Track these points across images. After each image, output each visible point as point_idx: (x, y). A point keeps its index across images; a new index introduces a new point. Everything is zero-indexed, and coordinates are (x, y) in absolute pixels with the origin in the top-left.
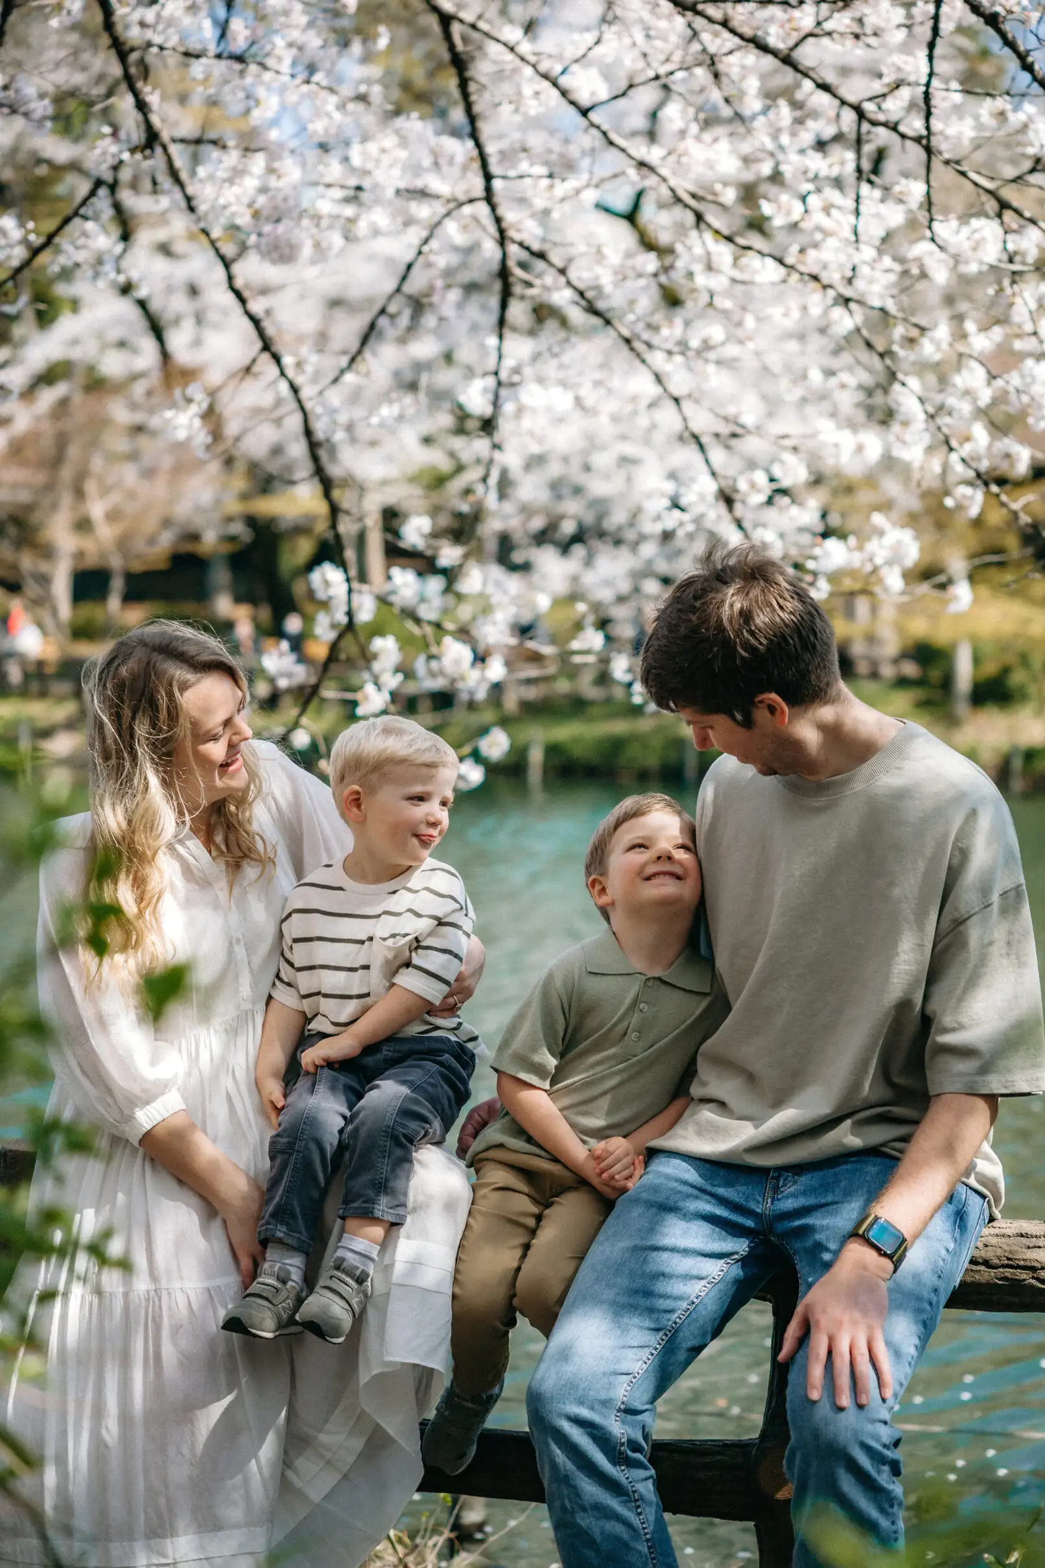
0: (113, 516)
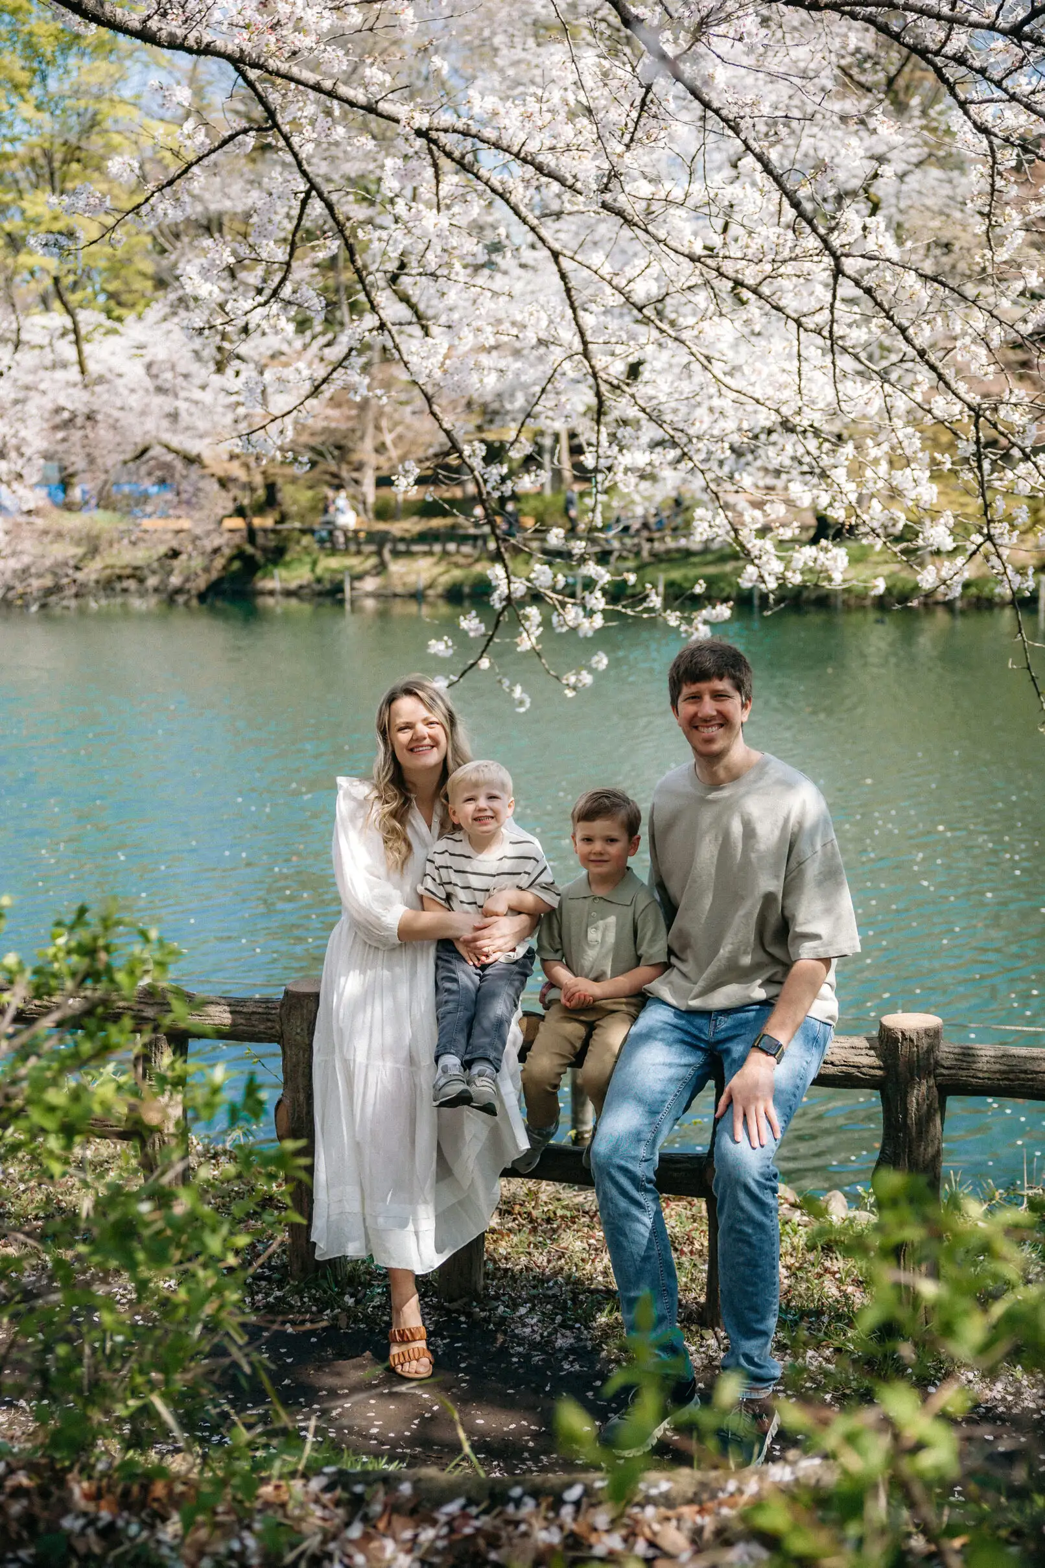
0: (398, 442)
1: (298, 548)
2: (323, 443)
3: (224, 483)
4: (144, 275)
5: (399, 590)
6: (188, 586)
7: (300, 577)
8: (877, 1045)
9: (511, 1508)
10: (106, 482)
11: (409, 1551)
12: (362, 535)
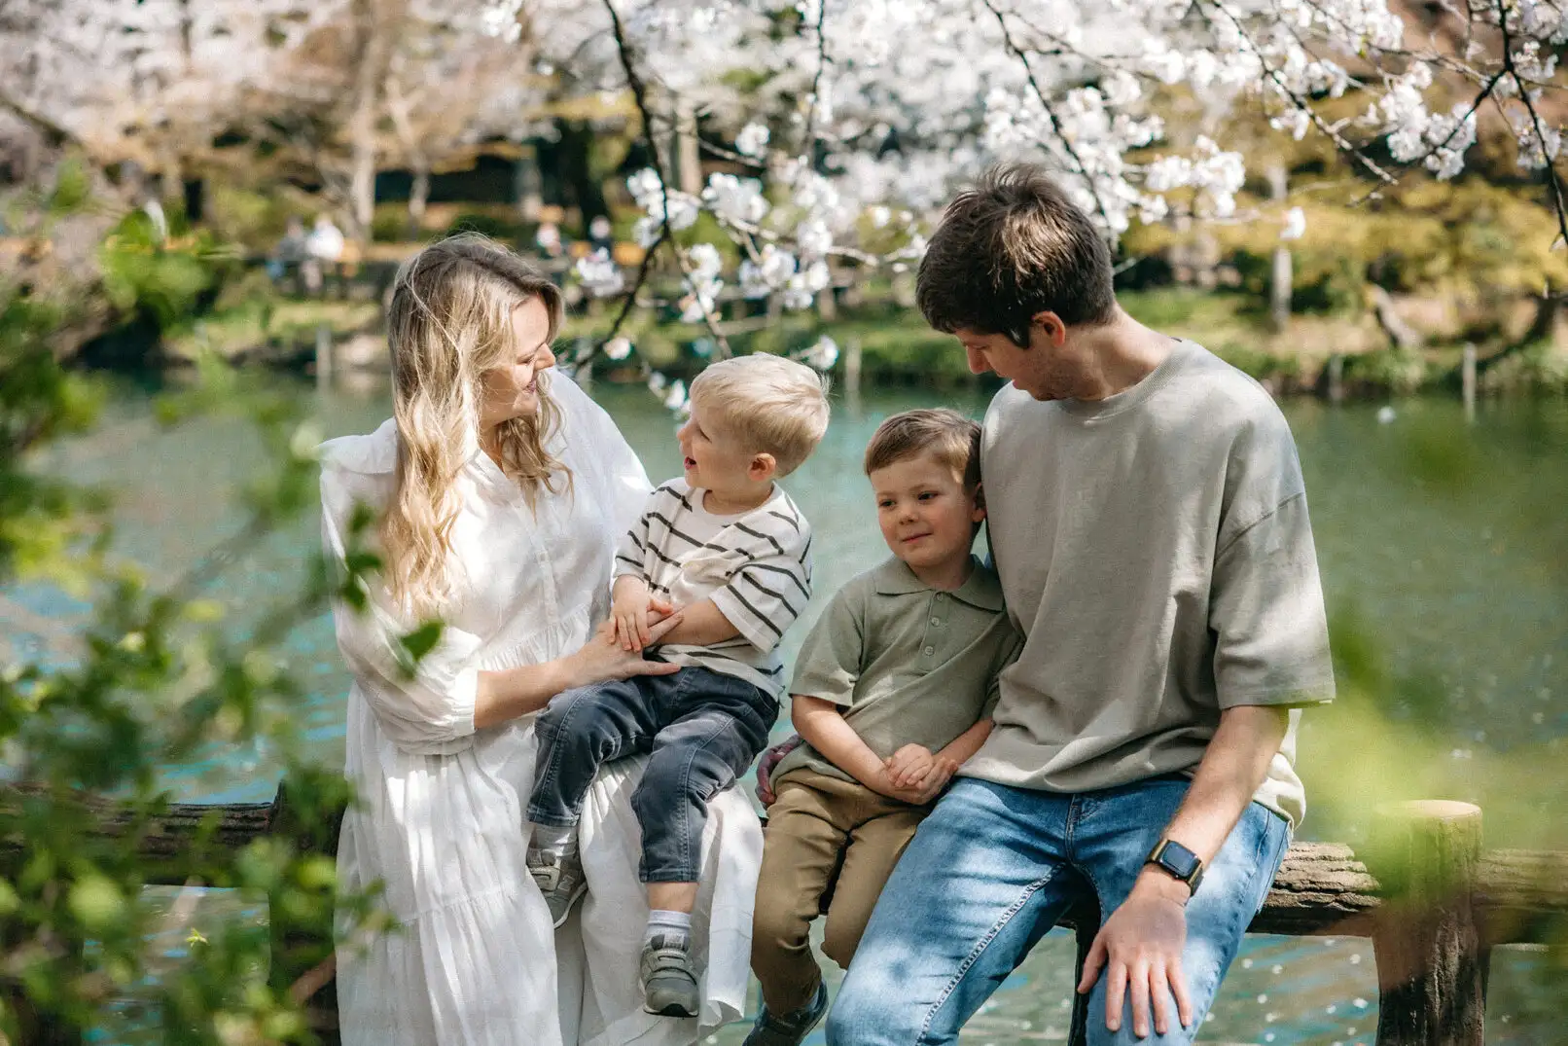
0: (415, 116)
1: (238, 290)
2: (287, 115)
3: (113, 174)
7: (243, 337)
8: (1366, 852)
12: (351, 270)
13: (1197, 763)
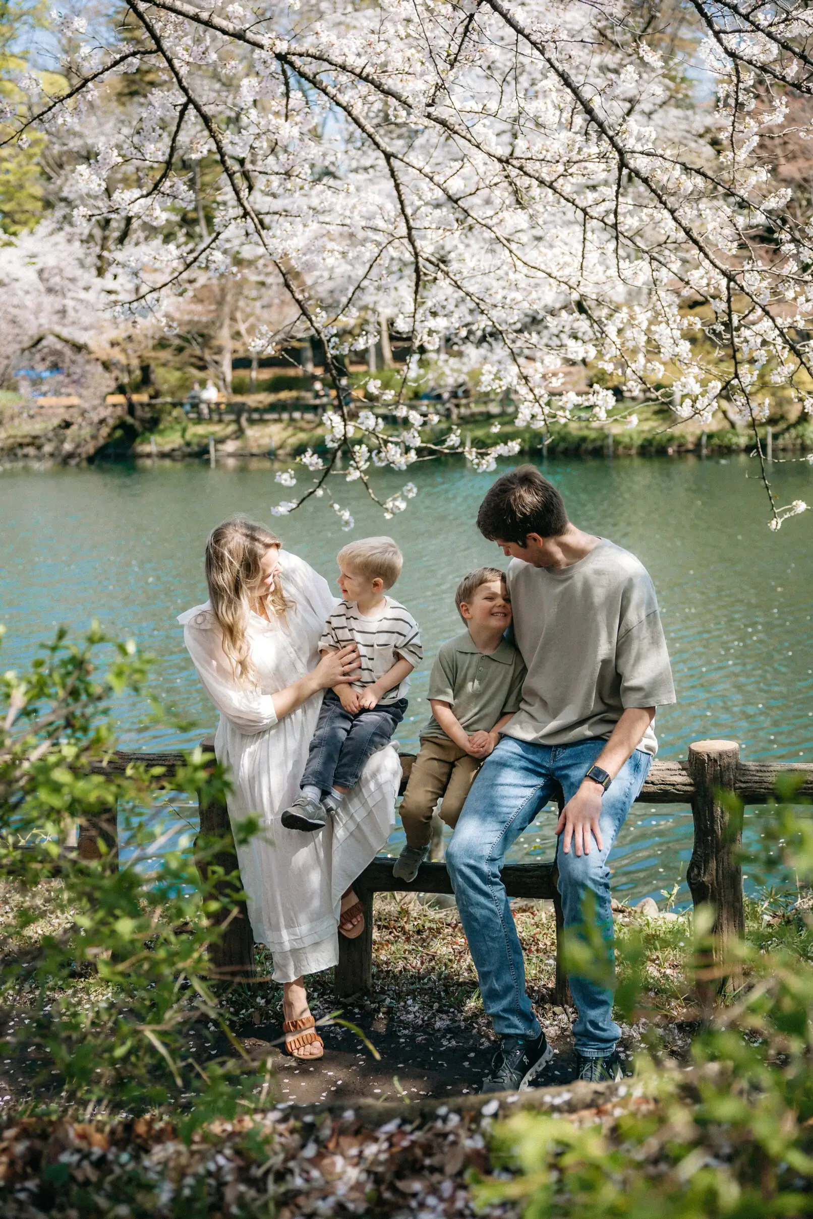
1: (170, 418)
2: (188, 332)
3: (106, 366)
4: (35, 198)
5: (255, 450)
6: (79, 450)
7: (173, 442)
8: (688, 766)
9: (439, 1124)
10: (7, 367)
11: (356, 1165)
12: (223, 407)
13: (611, 732)
